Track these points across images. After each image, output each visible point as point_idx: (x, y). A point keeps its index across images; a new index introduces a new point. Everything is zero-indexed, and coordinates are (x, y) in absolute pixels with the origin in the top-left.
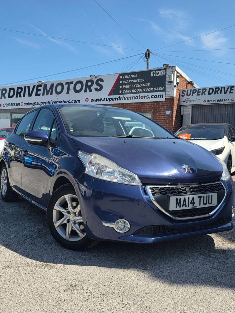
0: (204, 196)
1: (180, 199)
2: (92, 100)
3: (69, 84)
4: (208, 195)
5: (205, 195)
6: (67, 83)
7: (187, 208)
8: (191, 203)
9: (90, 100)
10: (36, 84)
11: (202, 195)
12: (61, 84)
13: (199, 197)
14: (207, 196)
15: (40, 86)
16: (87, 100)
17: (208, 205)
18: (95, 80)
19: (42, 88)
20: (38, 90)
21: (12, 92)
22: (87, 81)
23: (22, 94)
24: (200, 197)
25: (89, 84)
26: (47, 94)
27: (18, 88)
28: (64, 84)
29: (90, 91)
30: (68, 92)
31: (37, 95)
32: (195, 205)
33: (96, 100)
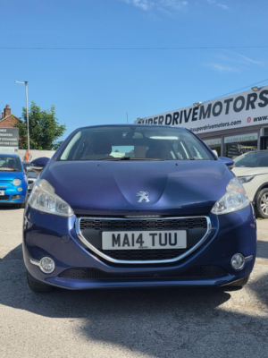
0: (160, 234)
1: (119, 235)
2: (255, 120)
3: (228, 101)
4: (168, 232)
5: (163, 232)
6: (226, 101)
7: (131, 248)
8: (137, 242)
9: (252, 120)
10: (193, 107)
11: (158, 232)
12: (219, 103)
13: (150, 234)
14: (166, 234)
15: (197, 108)
16: (249, 119)
17: (168, 247)
18: (258, 93)
19: (198, 111)
20: (195, 114)
21: (169, 118)
22: (250, 96)
23: (178, 120)
24: (153, 235)
25: (252, 99)
26: (204, 118)
27: (175, 114)
28: (223, 102)
29: (253, 107)
30: (227, 113)
31: (194, 119)
32: (144, 245)
33: (260, 119)
